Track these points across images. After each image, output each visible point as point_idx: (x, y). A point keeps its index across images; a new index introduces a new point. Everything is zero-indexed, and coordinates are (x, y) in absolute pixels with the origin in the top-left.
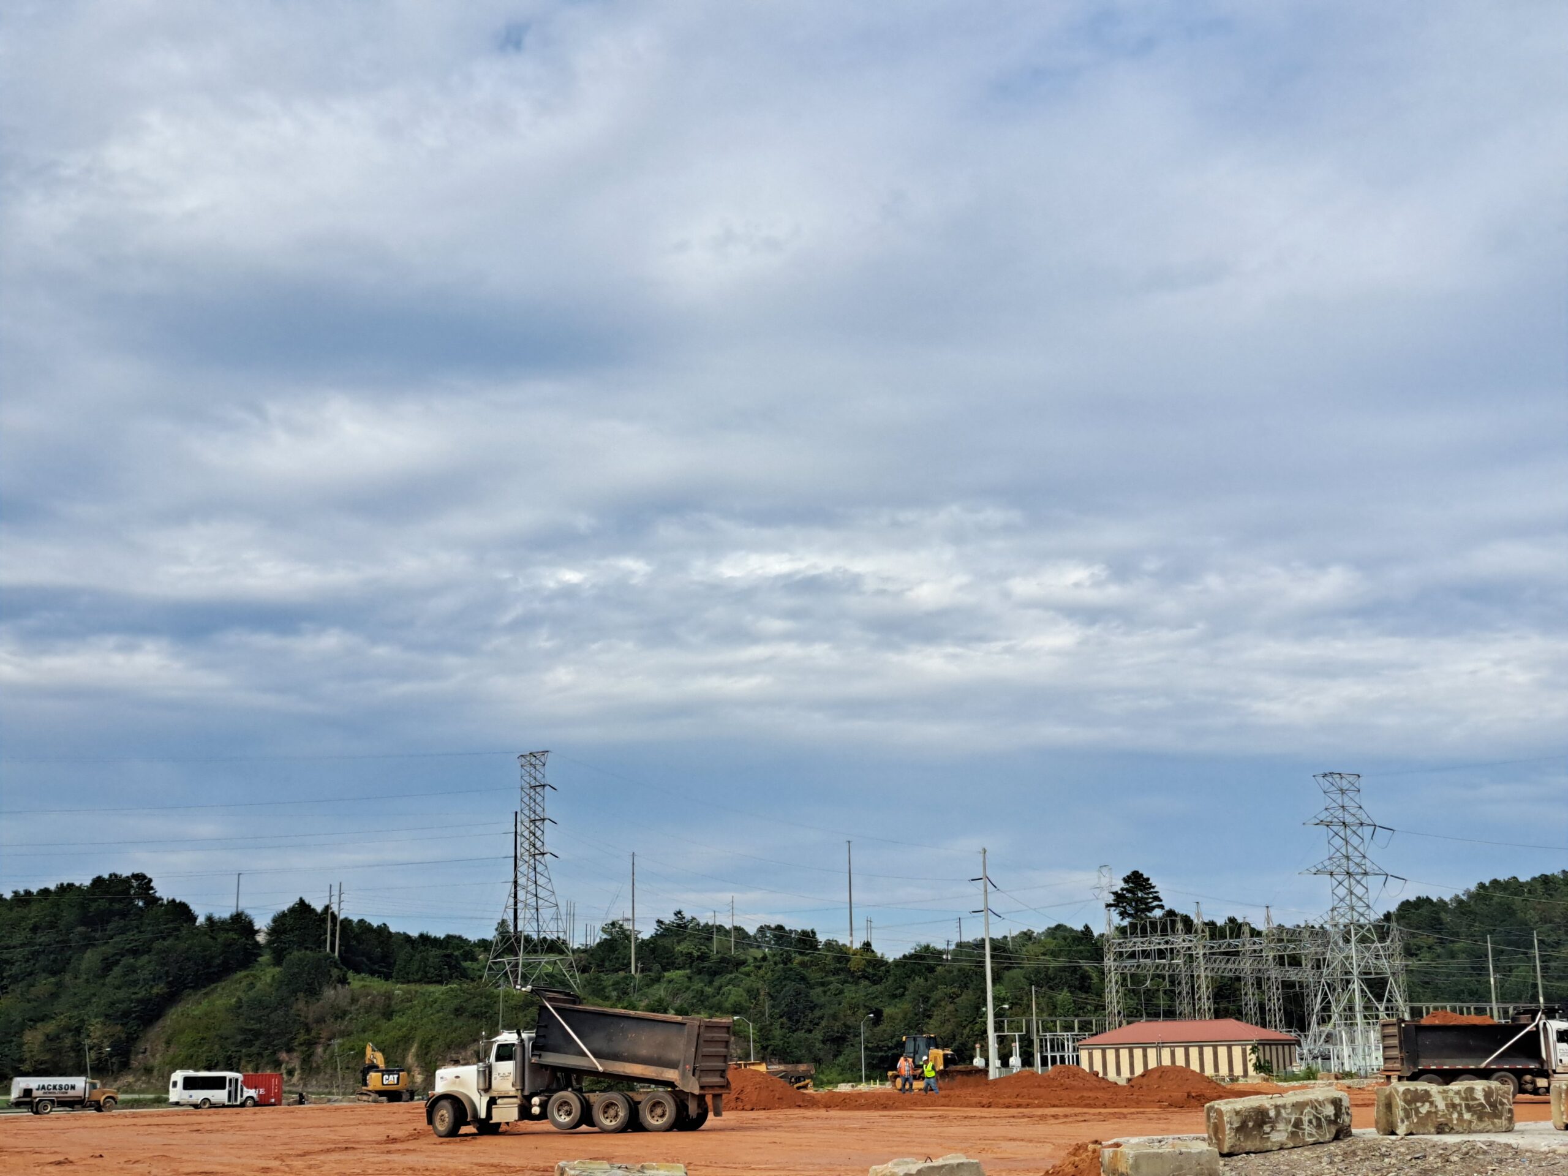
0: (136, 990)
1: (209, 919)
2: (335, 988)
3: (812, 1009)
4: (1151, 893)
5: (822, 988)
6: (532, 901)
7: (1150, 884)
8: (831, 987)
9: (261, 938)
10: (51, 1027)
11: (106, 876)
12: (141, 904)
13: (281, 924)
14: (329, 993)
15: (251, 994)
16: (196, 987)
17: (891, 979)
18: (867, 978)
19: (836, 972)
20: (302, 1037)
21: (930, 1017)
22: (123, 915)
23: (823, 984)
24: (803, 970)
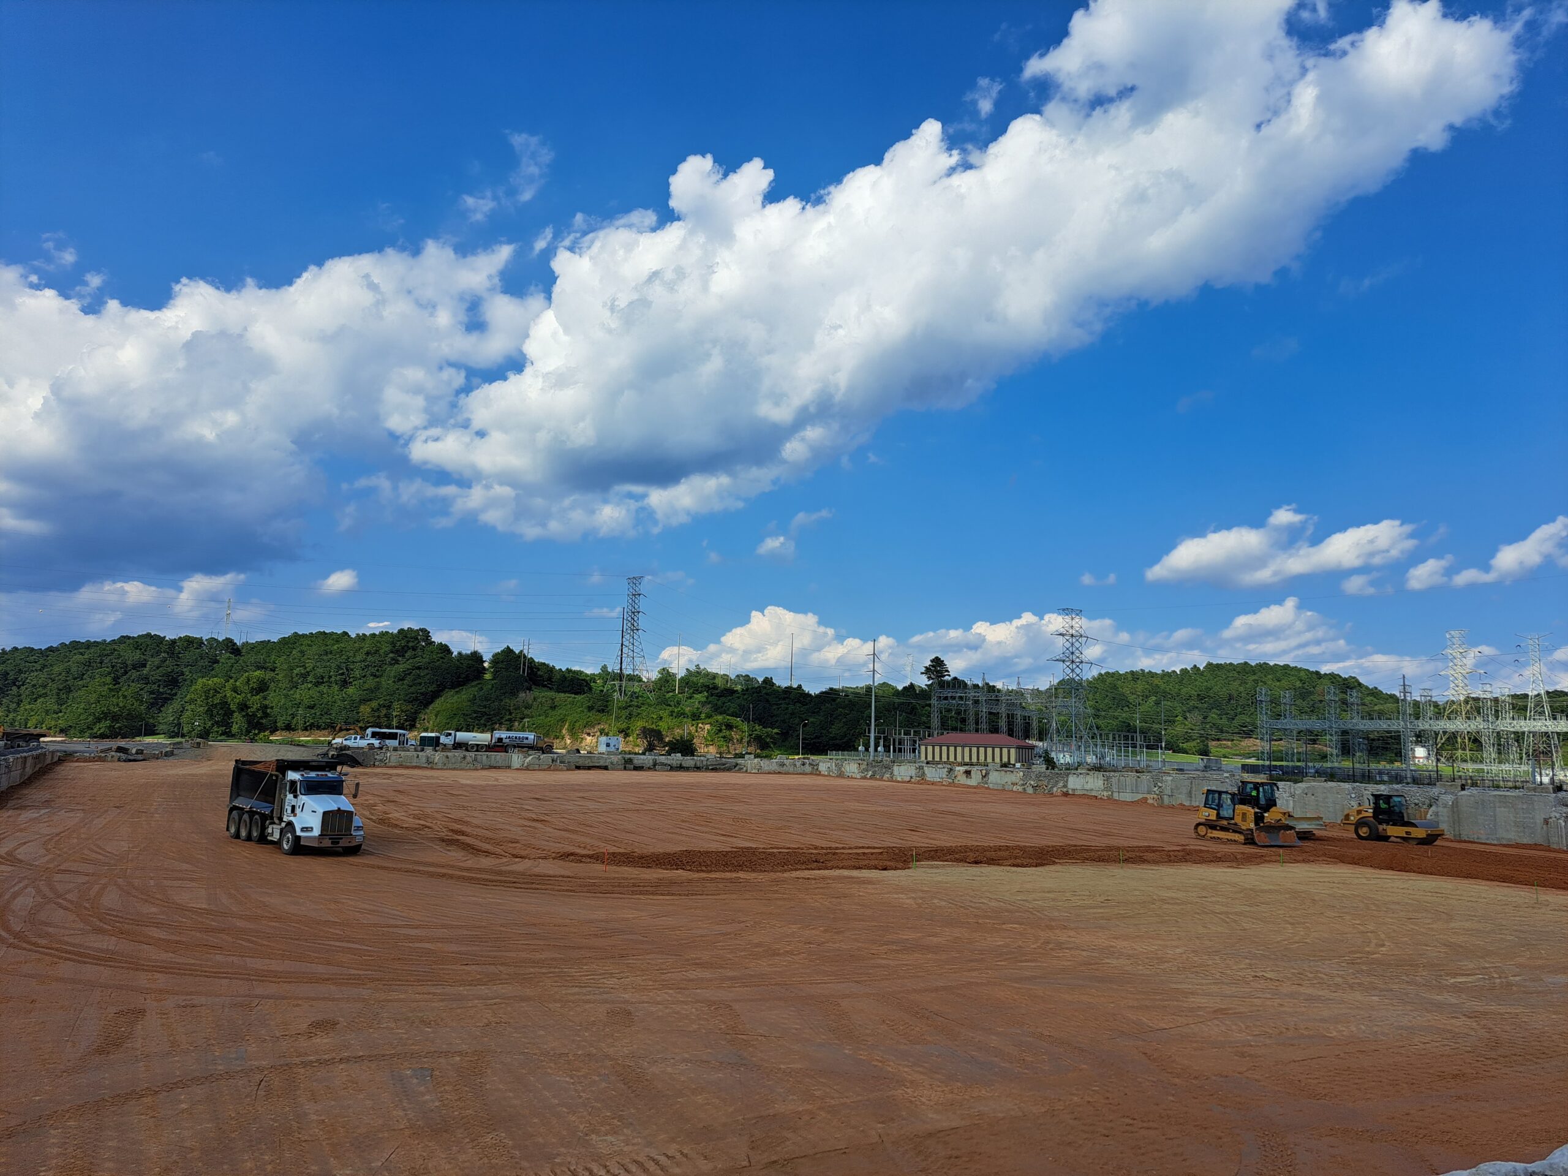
0: (420, 688)
1: (460, 653)
2: (525, 693)
3: (772, 717)
4: (945, 668)
5: (777, 707)
6: (631, 654)
7: (945, 663)
8: (782, 706)
9: (486, 665)
10: (374, 704)
11: (406, 629)
12: (423, 644)
13: (497, 659)
14: (522, 695)
15: (481, 693)
16: (453, 687)
17: (813, 704)
18: (799, 703)
19: (784, 699)
20: (508, 717)
21: (832, 724)
22: (414, 648)
23: (777, 704)
24: (767, 697)
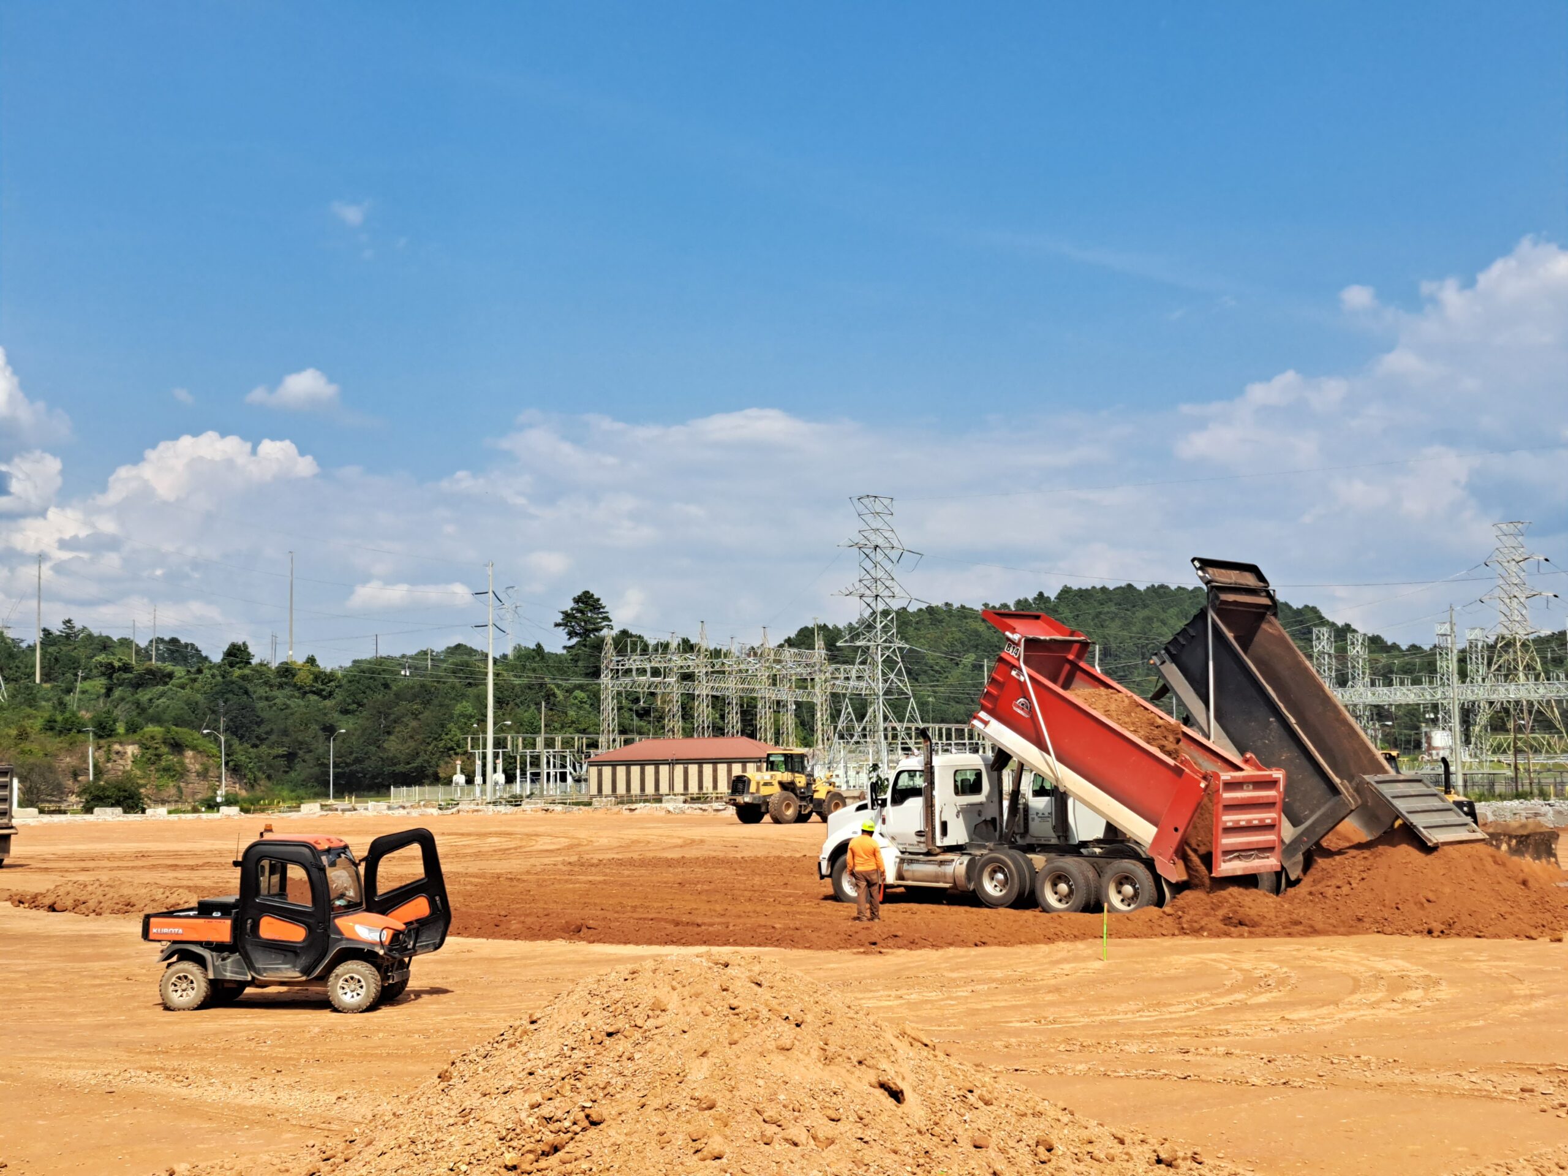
3: (259, 724)
4: (601, 613)
5: (266, 703)
7: (600, 605)
8: (277, 701)
17: (339, 690)
18: (314, 693)
19: (281, 686)
21: (389, 733)
23: (267, 699)
24: (245, 684)
